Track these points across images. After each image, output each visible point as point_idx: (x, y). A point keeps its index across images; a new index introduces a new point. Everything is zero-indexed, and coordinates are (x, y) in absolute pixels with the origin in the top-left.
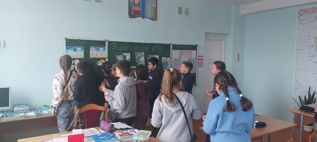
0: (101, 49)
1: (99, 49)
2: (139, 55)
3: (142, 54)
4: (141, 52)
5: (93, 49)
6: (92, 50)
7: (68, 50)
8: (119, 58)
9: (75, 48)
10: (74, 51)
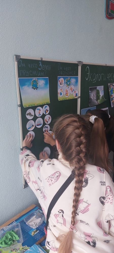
0: (73, 80)
1: (69, 81)
2: (112, 87)
5: (62, 81)
6: (61, 84)
7: (23, 87)
8: (93, 95)
9: (35, 81)
10: (34, 88)
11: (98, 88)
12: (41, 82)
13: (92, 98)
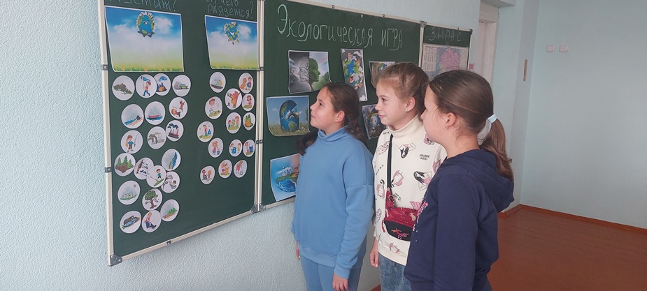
0: (244, 30)
1: (234, 30)
2: (351, 58)
3: (359, 54)
4: (356, 47)
7: (116, 27)
8: (299, 70)
9: (145, 18)
10: (144, 32)
11: (313, 55)
12: (163, 23)
13: (298, 76)
